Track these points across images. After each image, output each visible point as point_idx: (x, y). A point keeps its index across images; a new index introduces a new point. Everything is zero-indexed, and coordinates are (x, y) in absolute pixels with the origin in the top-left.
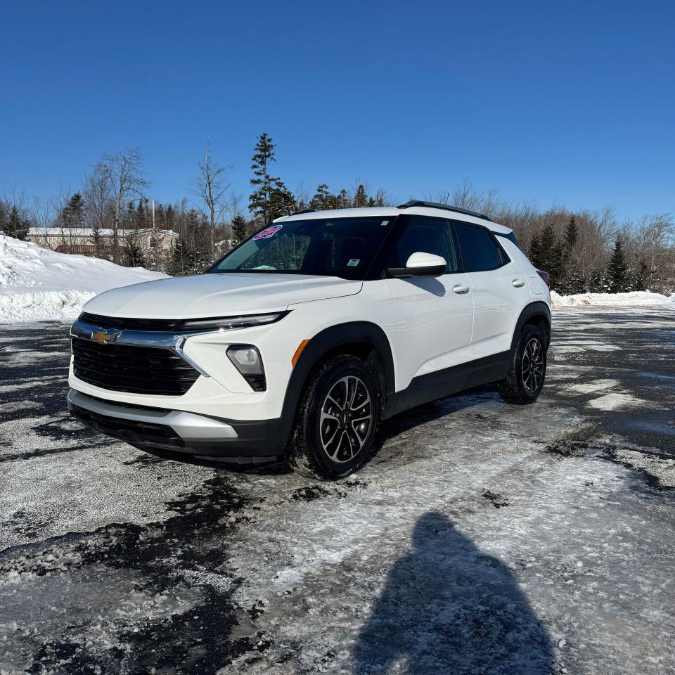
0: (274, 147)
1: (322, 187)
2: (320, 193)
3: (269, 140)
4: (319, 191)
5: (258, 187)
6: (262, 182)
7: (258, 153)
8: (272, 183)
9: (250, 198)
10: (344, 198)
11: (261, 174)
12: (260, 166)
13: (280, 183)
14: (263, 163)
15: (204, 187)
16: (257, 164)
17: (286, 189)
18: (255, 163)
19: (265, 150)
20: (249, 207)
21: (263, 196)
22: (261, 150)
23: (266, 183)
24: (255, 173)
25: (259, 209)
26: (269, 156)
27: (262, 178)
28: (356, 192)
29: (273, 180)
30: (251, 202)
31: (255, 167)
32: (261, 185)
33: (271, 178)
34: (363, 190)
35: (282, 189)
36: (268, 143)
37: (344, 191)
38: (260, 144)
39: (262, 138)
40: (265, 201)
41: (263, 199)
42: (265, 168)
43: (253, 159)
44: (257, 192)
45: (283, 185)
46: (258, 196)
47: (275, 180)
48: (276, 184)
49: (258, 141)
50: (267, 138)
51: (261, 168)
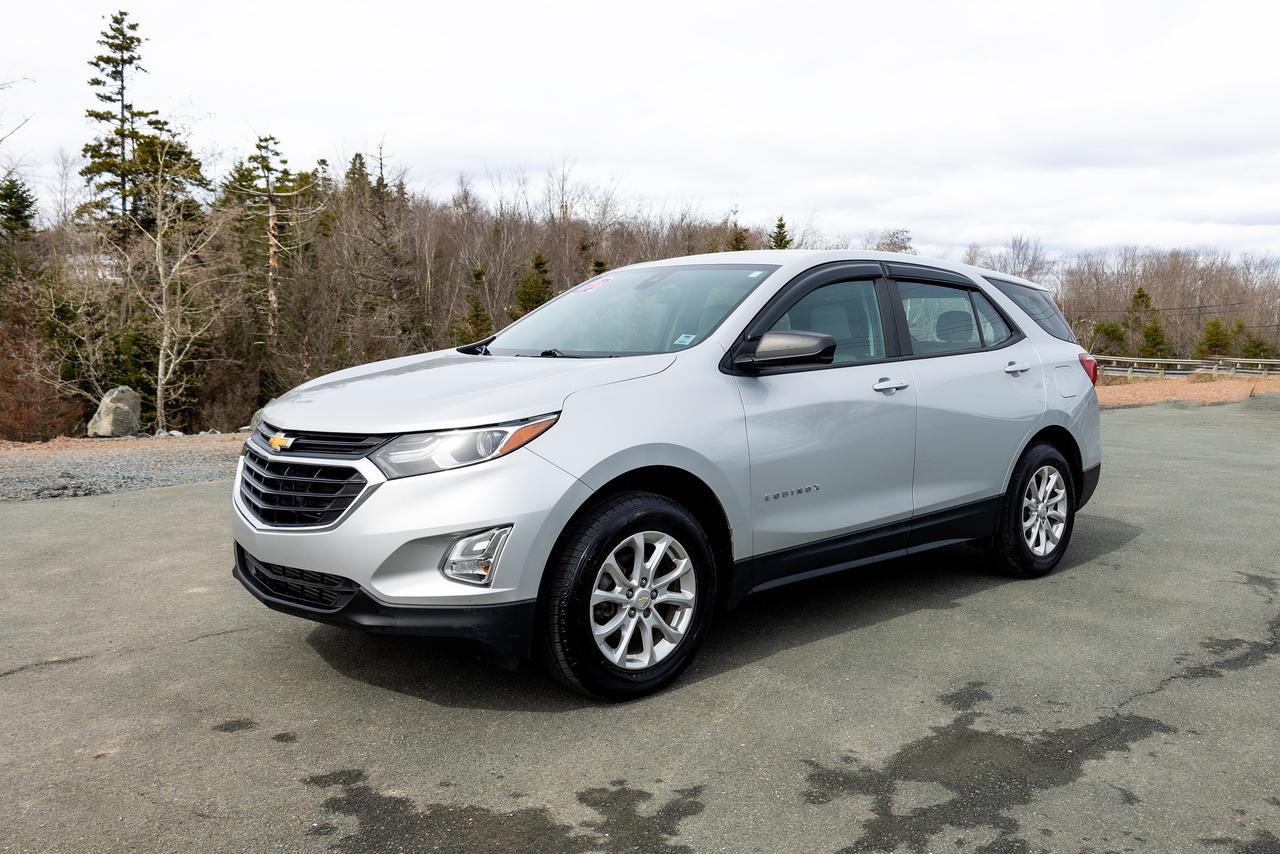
0: (144, 43)
1: (266, 140)
2: (262, 153)
3: (133, 27)
4: (259, 148)
5: (107, 130)
6: (114, 117)
7: (107, 52)
8: (140, 121)
9: (85, 151)
10: (326, 175)
11: (114, 101)
12: (110, 81)
13: (158, 122)
14: (117, 75)
16: (102, 77)
17: (174, 136)
18: (95, 73)
19: (121, 48)
20: (84, 172)
21: (115, 150)
22: (111, 46)
23: (123, 120)
24: (98, 95)
25: (107, 177)
26: (131, 60)
27: (115, 108)
28: (350, 166)
29: (141, 114)
30: (88, 162)
31: (96, 82)
32: (115, 124)
33: (135, 109)
34: (362, 164)
35: (164, 137)
36: (130, 33)
37: (323, 162)
38: (112, 34)
39: (116, 20)
40: (123, 160)
41: (116, 156)
42: (123, 88)
43: (92, 63)
44: (102, 139)
45: (166, 127)
46: (105, 147)
47: (146, 115)
48: (150, 123)
49: (106, 25)
50: (128, 20)
51: (112, 87)
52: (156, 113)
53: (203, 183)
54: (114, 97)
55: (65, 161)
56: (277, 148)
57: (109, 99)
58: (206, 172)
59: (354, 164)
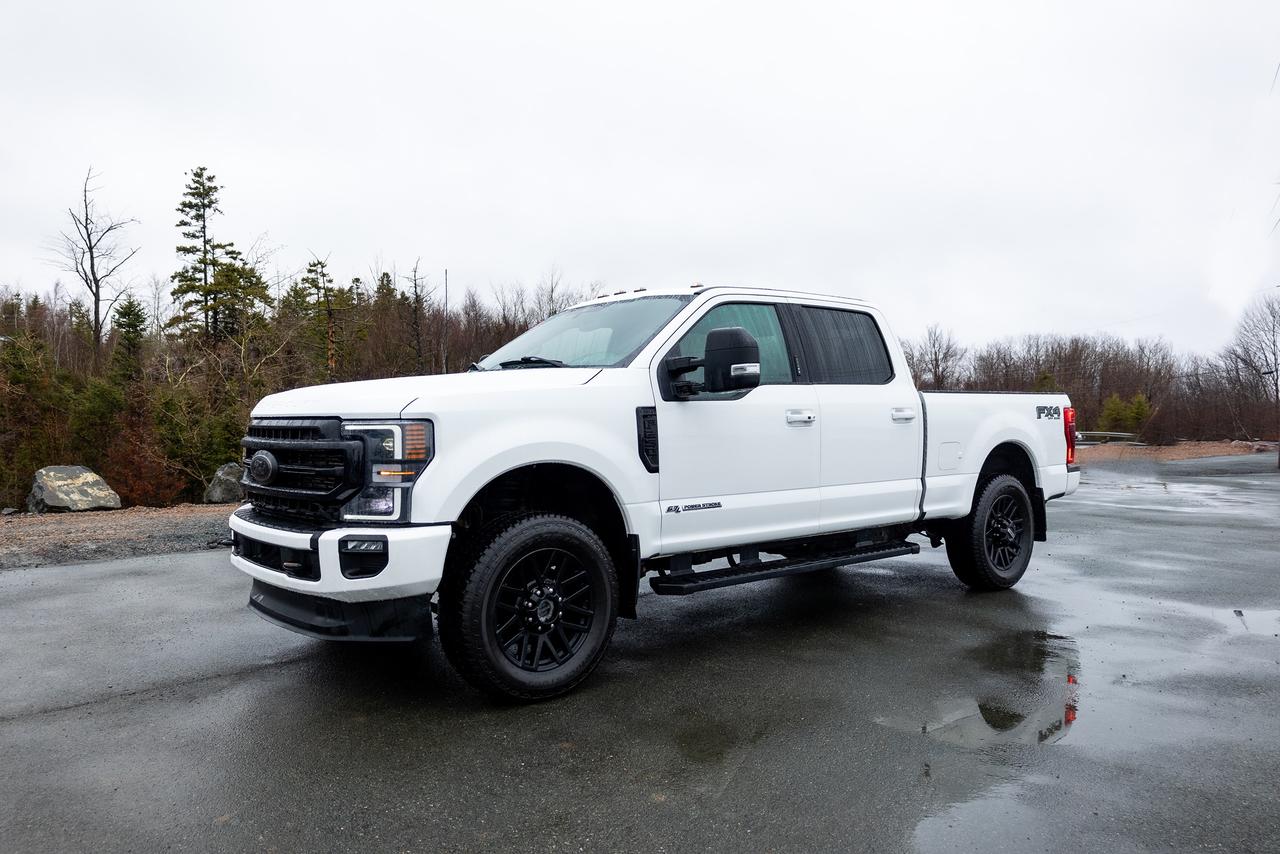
0: (220, 191)
1: (315, 265)
2: (312, 275)
3: (210, 179)
4: (310, 271)
5: (191, 260)
6: (199, 250)
7: (190, 199)
8: (219, 252)
9: (174, 278)
10: (359, 291)
11: (198, 237)
12: (194, 222)
13: (233, 252)
14: (199, 217)
15: (79, 256)
16: (187, 219)
17: (245, 264)
18: (182, 217)
19: (202, 196)
20: (173, 294)
21: (198, 275)
22: (193, 195)
23: (205, 252)
24: (185, 234)
25: (191, 296)
26: (210, 205)
27: (199, 243)
28: (379, 283)
29: (219, 246)
30: (176, 284)
31: (183, 223)
32: (200, 255)
33: (215, 243)
34: (389, 281)
35: (238, 264)
36: (208, 184)
37: (357, 280)
38: (194, 186)
39: (196, 175)
40: (206, 282)
41: (200, 280)
42: (204, 227)
43: (179, 209)
44: (189, 268)
45: (240, 257)
46: (190, 274)
47: (223, 247)
48: (227, 253)
49: (189, 179)
50: (206, 174)
51: (195, 227)
52: (232, 245)
53: (267, 300)
54: (197, 234)
55: (157, 284)
56: (325, 271)
57: (194, 236)
58: (272, 292)
59: (382, 281)
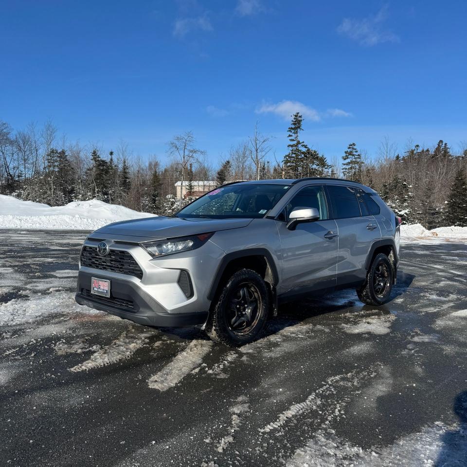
0: (303, 121)
3: (300, 117)
4: (349, 148)
7: (293, 126)
9: (285, 157)
12: (293, 135)
13: (304, 145)
14: (295, 133)
16: (291, 134)
18: (289, 133)
19: (297, 124)
22: (294, 124)
24: (291, 140)
27: (295, 143)
29: (300, 143)
31: (290, 136)
36: (300, 119)
38: (294, 120)
39: (295, 116)
41: (294, 157)
42: (297, 136)
43: (288, 131)
44: (290, 153)
45: (307, 147)
47: (302, 143)
49: (293, 118)
50: (299, 115)
51: (294, 136)
52: (304, 142)
54: (295, 139)
57: (293, 140)
